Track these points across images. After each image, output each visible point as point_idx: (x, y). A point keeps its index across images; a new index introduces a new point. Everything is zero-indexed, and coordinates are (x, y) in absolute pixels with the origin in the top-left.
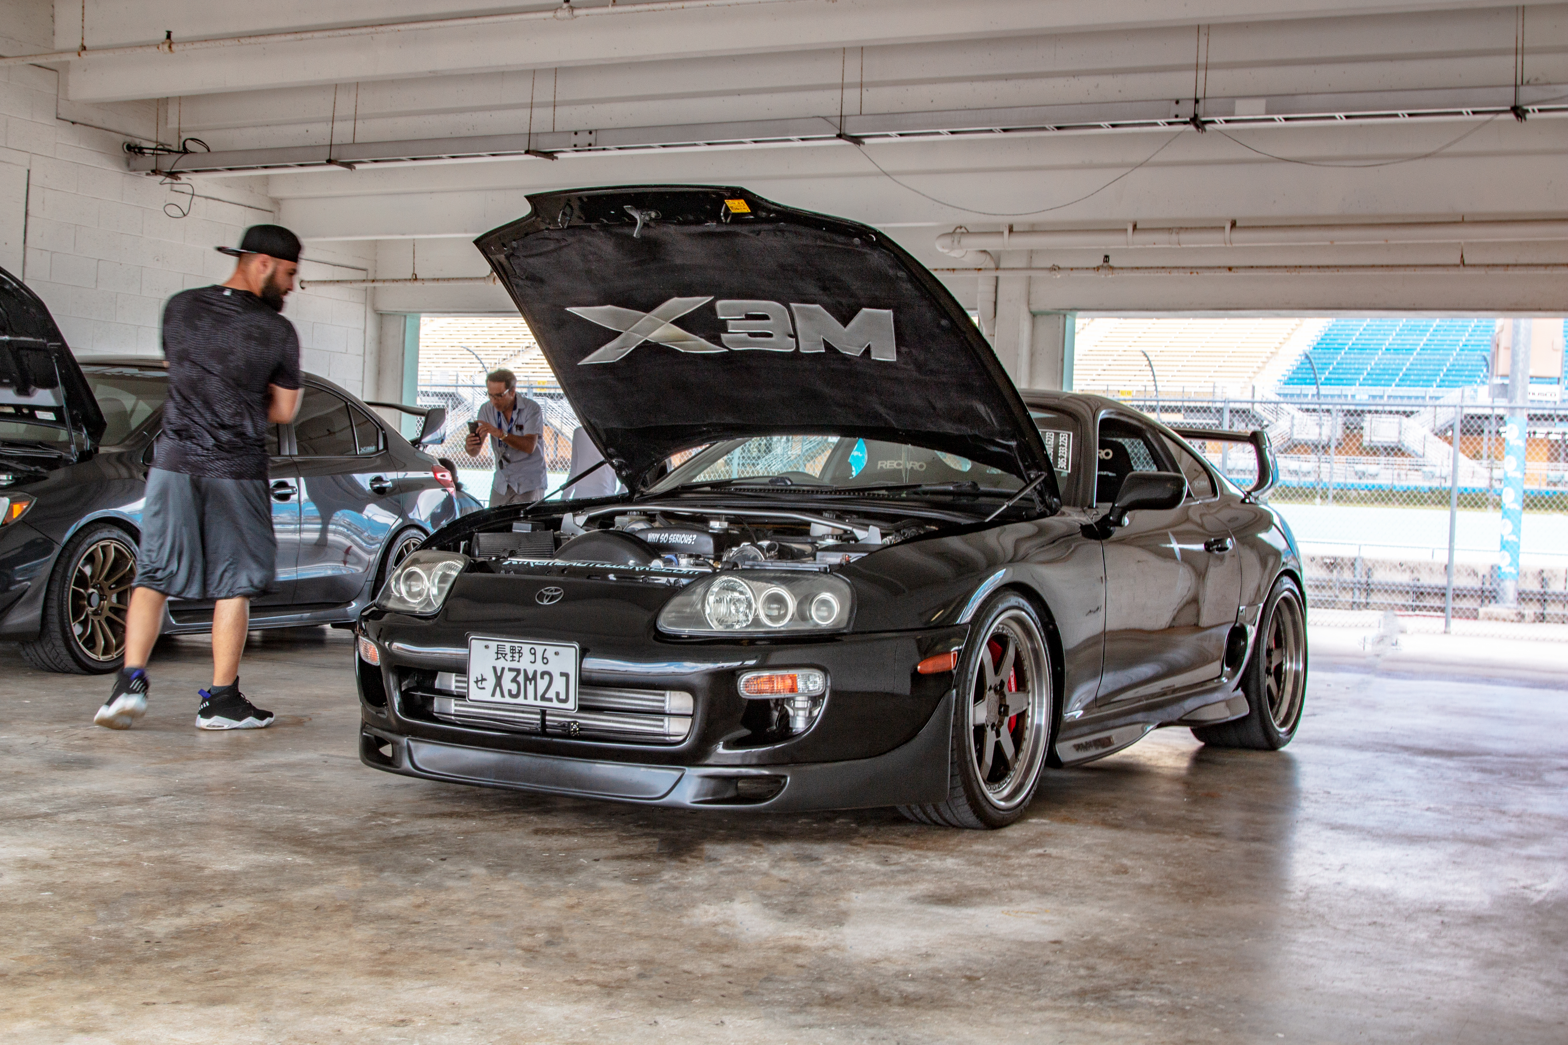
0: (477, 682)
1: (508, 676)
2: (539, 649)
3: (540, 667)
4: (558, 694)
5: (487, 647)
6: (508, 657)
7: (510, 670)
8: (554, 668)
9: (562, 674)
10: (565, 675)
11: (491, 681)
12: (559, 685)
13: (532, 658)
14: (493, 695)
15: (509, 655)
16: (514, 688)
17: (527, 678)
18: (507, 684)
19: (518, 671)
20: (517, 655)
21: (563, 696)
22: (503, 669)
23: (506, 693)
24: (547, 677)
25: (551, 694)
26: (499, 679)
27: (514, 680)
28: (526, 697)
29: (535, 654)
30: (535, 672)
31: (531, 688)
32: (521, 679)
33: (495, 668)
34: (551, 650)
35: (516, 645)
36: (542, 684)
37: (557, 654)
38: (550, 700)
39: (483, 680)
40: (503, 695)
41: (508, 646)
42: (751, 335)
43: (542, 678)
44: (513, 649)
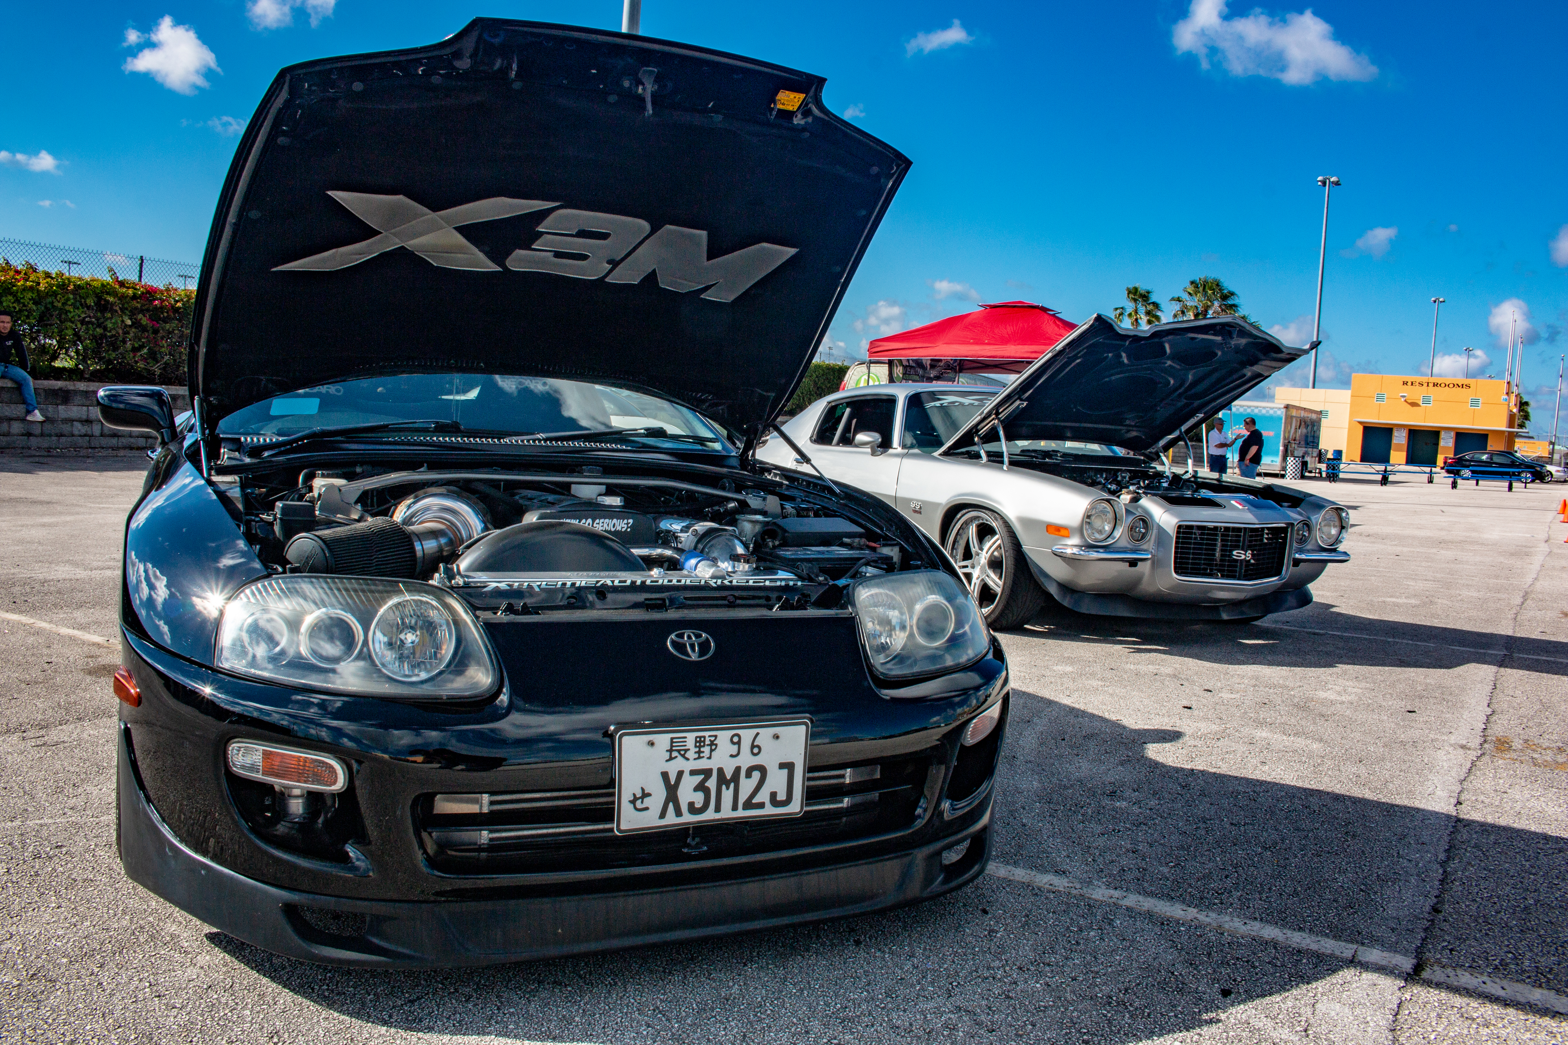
0: (633, 802)
1: (689, 783)
2: (747, 735)
3: (746, 760)
4: (773, 795)
5: (651, 744)
6: (691, 754)
7: (693, 773)
8: (770, 758)
9: (782, 766)
10: (788, 767)
11: (659, 794)
12: (777, 781)
13: (734, 749)
14: (663, 815)
15: (693, 750)
16: (698, 799)
17: (722, 780)
18: (687, 794)
19: (707, 773)
20: (706, 750)
21: (782, 796)
22: (680, 774)
23: (684, 808)
24: (756, 775)
25: (763, 796)
26: (672, 791)
27: (701, 787)
28: (718, 809)
29: (739, 743)
30: (738, 769)
31: (727, 795)
32: (712, 784)
33: (665, 775)
34: (765, 734)
35: (706, 734)
36: (747, 786)
37: (776, 737)
38: (761, 805)
39: (645, 795)
40: (679, 813)
41: (691, 738)
42: (558, 255)
43: (749, 775)
44: (700, 743)
